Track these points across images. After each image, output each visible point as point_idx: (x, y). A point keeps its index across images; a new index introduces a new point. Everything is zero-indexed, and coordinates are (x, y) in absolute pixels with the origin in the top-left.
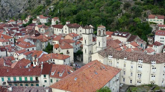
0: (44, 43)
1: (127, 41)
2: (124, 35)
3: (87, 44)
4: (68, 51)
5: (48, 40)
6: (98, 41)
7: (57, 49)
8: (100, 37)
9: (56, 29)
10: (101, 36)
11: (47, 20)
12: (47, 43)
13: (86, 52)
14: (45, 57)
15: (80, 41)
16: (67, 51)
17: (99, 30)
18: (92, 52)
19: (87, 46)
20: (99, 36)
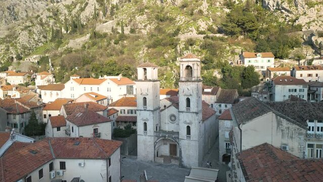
0: (18, 117)
1: (216, 102)
2: (206, 90)
3: (150, 106)
4: (95, 131)
5: (29, 109)
6: (185, 95)
7: (59, 129)
8: (189, 83)
9: (48, 92)
10: (193, 79)
11: (24, 79)
12: (27, 116)
13: (146, 129)
14: (21, 156)
15: (115, 108)
16: (92, 132)
17: (185, 65)
18: (160, 127)
19: (151, 113)
20: (188, 81)
